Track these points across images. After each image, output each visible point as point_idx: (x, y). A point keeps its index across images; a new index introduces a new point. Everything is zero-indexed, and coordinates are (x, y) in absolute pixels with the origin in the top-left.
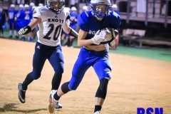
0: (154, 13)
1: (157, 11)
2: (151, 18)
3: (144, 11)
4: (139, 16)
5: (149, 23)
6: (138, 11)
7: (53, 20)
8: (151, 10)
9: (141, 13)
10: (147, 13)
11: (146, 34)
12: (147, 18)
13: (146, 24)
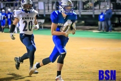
0: (48, 9)
1: (50, 8)
2: (47, 12)
3: (43, 8)
4: (40, 11)
5: (46, 15)
6: (39, 9)
7: (26, 18)
8: (47, 8)
9: (41, 10)
10: (45, 10)
11: (45, 22)
12: (45, 12)
13: (45, 16)
